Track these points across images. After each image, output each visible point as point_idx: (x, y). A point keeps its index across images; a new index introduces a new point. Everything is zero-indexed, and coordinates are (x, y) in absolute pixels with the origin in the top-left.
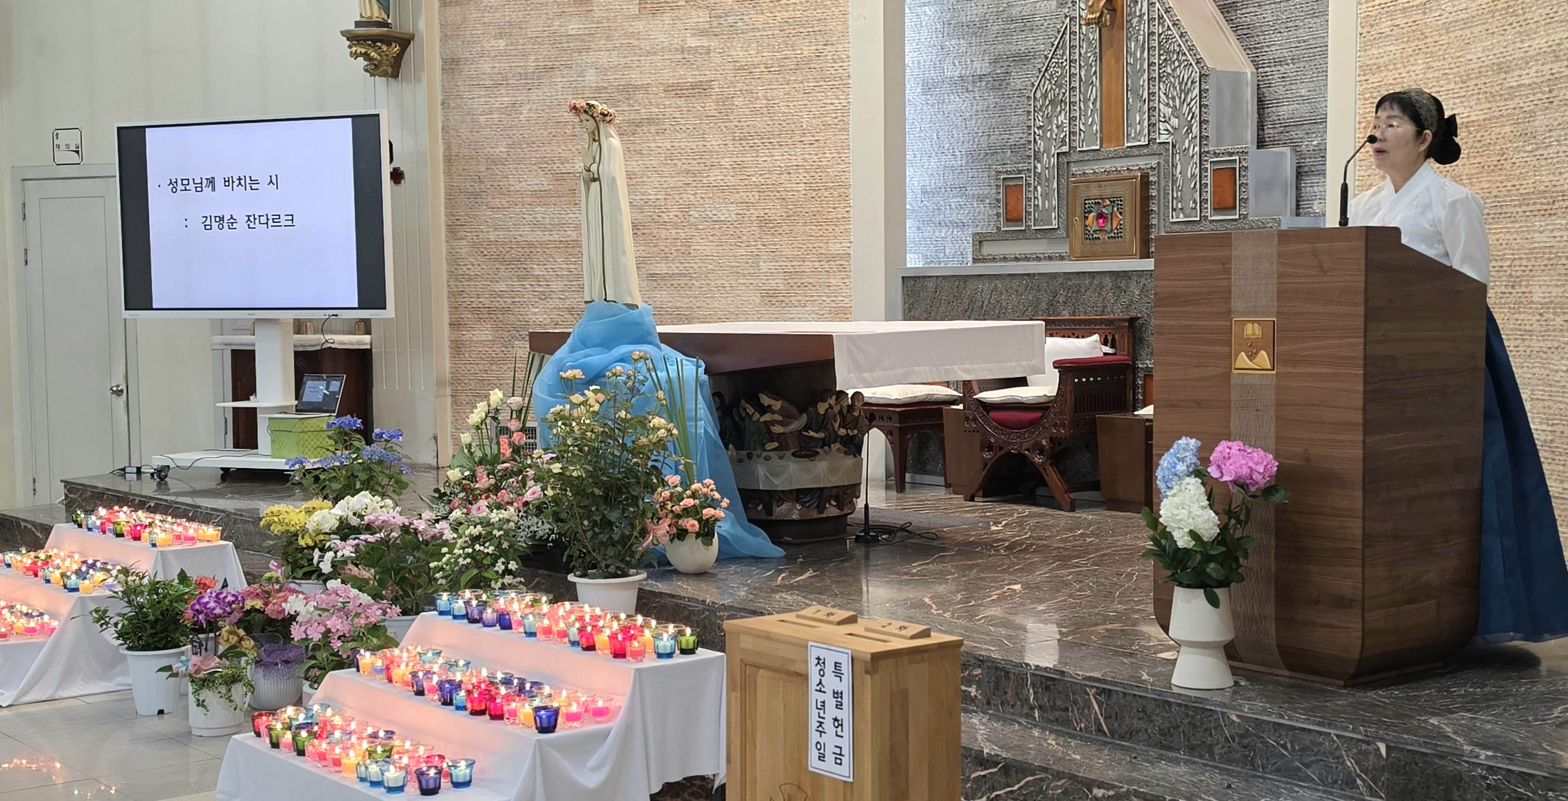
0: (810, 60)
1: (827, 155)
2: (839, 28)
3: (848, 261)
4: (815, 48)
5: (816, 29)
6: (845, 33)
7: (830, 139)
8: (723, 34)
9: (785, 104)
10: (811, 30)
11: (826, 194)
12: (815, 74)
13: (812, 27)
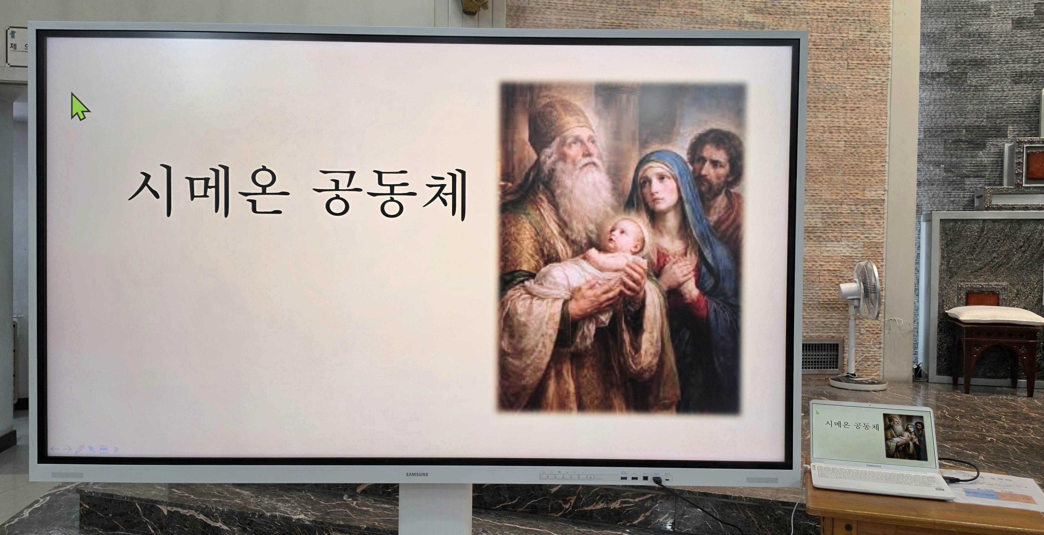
0: (854, 42)
1: (867, 120)
2: (881, 20)
3: (881, 205)
4: (859, 33)
5: (861, 18)
6: (886, 24)
7: (869, 107)
8: (777, 14)
9: (830, 76)
10: (857, 18)
11: (864, 151)
12: (859, 54)
13: (858, 16)
